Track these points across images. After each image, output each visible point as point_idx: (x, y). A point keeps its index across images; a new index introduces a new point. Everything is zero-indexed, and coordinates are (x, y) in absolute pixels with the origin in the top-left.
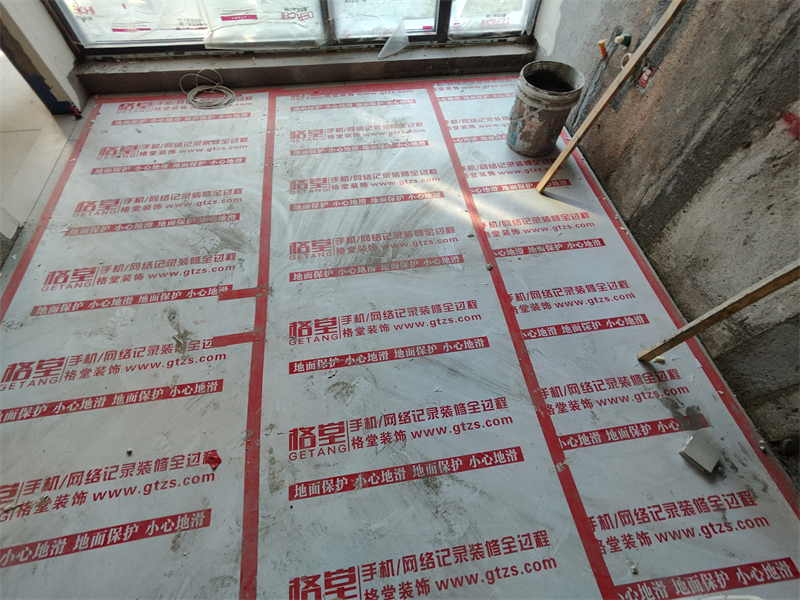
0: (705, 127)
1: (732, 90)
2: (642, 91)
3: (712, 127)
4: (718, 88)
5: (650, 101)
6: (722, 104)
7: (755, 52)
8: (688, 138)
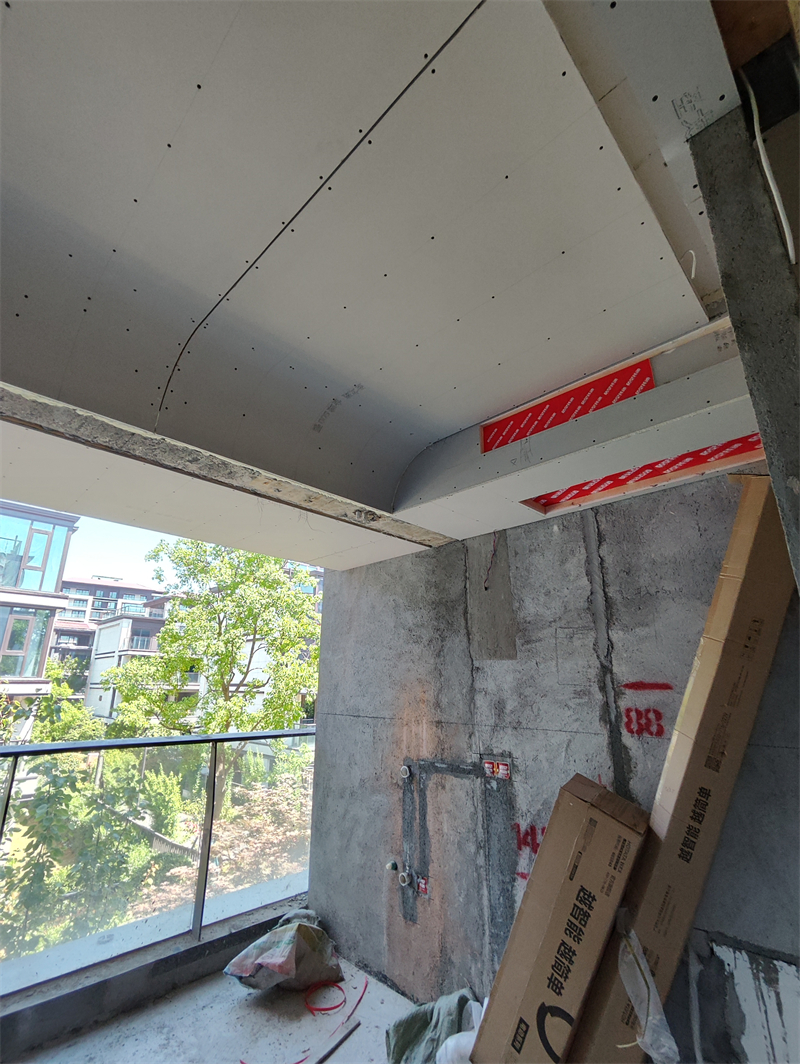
0: (485, 902)
1: (483, 872)
2: (427, 897)
3: (490, 901)
4: (475, 874)
5: (437, 901)
6: (485, 883)
7: (479, 847)
8: (481, 916)
